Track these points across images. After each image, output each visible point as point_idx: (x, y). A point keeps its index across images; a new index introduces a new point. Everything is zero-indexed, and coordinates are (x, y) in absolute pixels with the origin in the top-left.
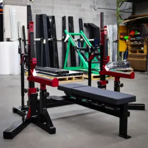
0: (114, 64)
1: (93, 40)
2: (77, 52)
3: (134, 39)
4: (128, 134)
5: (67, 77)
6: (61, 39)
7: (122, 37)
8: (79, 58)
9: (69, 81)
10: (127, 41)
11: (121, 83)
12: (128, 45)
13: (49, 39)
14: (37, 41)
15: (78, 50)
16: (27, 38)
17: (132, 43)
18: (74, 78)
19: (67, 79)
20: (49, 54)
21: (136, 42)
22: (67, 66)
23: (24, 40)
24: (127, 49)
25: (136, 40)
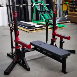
0: (60, 19)
1: (48, 4)
2: (40, 13)
3: (72, 3)
4: (66, 71)
5: (34, 29)
6: (30, 5)
7: (65, 2)
8: (41, 17)
9: (36, 31)
10: (68, 4)
11: (63, 41)
12: (68, 7)
13: (24, 5)
14: (17, 6)
15: (40, 12)
16: (11, 4)
17: (70, 6)
18: (38, 30)
19: (34, 30)
20: (23, 13)
21: (73, 5)
22: (34, 21)
23: (10, 5)
24: (68, 9)
25: (73, 4)
